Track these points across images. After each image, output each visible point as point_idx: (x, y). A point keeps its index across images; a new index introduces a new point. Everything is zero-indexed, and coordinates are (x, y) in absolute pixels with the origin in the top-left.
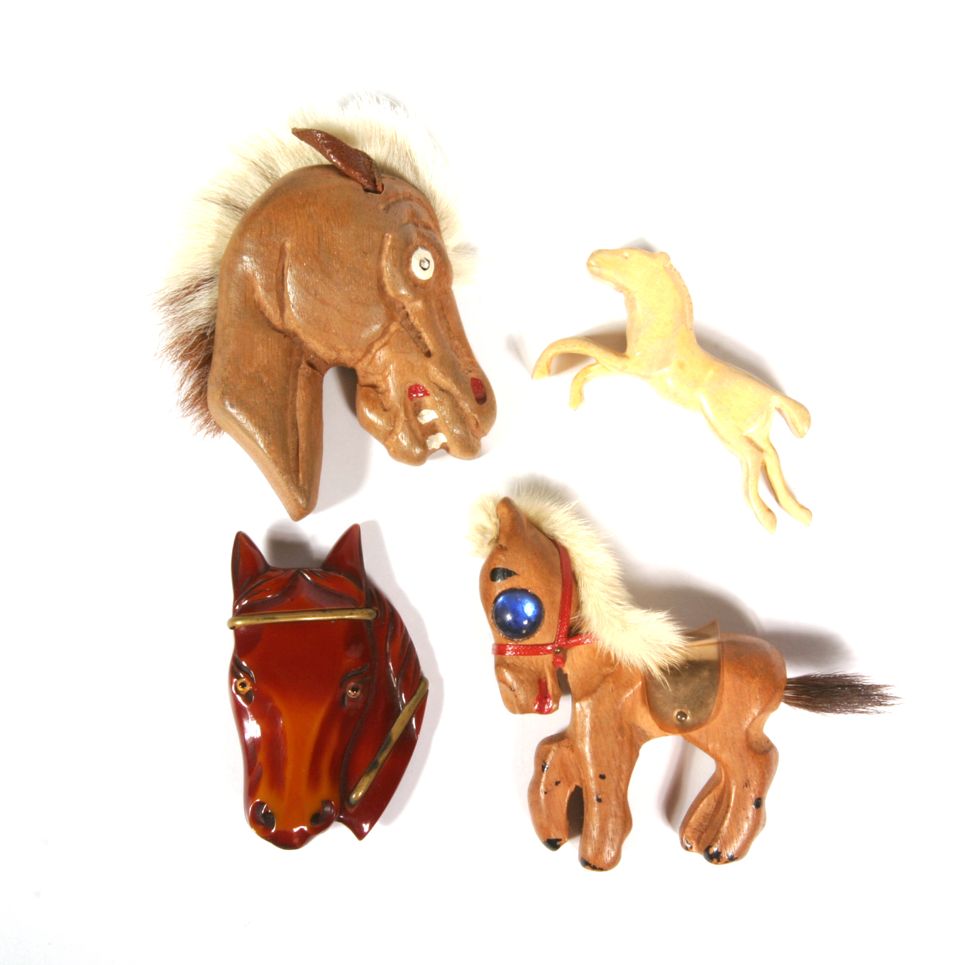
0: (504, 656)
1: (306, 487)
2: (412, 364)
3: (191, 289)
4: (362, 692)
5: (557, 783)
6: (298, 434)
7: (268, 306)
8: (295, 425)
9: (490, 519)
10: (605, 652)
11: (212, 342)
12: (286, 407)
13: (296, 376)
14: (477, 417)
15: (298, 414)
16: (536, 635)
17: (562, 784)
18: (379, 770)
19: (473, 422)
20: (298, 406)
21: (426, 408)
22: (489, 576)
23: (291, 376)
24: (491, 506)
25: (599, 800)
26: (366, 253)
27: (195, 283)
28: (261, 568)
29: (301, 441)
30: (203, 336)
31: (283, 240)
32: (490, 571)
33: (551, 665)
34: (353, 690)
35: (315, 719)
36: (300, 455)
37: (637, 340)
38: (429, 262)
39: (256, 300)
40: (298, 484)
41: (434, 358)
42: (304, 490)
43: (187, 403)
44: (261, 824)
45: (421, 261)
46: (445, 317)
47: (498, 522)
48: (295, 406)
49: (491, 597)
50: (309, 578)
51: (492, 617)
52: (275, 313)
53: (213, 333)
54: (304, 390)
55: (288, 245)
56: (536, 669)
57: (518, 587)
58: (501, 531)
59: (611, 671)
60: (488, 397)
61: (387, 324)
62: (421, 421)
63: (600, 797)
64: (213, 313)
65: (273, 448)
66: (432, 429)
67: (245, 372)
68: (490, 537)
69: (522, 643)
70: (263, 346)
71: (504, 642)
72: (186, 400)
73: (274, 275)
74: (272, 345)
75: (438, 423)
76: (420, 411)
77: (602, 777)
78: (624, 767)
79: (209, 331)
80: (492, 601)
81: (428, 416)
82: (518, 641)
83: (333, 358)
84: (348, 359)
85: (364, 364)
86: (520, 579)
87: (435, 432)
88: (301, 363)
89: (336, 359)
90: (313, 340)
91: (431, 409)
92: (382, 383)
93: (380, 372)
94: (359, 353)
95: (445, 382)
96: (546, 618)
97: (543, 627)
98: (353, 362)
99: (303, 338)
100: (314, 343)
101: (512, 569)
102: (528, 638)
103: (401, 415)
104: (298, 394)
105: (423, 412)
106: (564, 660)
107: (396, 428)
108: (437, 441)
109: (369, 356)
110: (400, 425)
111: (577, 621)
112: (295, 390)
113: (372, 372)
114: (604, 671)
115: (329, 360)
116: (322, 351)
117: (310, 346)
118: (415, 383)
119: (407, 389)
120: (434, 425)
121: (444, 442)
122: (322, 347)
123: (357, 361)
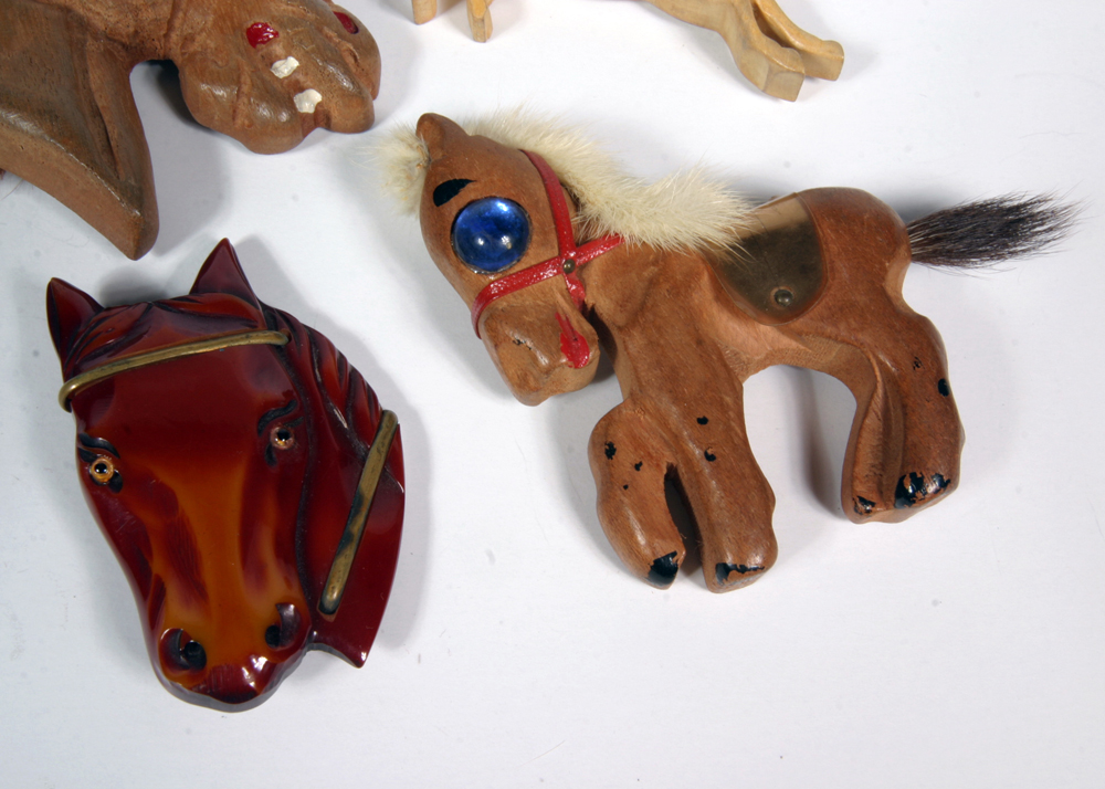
1: (132, 182)
4: (296, 438)
5: (638, 467)
6: (103, 121)
8: (96, 111)
9: (411, 147)
13: (82, 55)
15: (97, 96)
16: (530, 252)
17: (645, 465)
18: (358, 546)
19: (350, 60)
20: (93, 87)
21: (280, 59)
22: (432, 203)
23: (75, 54)
24: (408, 135)
25: (710, 458)
29: (109, 128)
32: (432, 195)
34: (280, 436)
35: (234, 485)
36: (113, 143)
40: (119, 178)
44: (184, 667)
47: (423, 143)
48: (90, 89)
49: (444, 227)
50: (171, 308)
51: (456, 253)
54: (99, 67)
56: (545, 302)
57: (478, 197)
60: (359, 28)
62: (277, 75)
63: (710, 452)
66: (296, 86)
69: (512, 271)
71: (486, 280)
75: (301, 78)
76: (272, 64)
77: (703, 421)
78: (728, 400)
80: (449, 233)
81: (287, 67)
82: (504, 271)
83: (131, 30)
84: (152, 27)
85: (178, 33)
86: (478, 185)
87: (302, 90)
88: (85, 41)
89: (136, 32)
90: (95, 5)
91: (286, 58)
92: (209, 42)
93: (201, 26)
94: (165, 8)
95: (294, 9)
96: (535, 224)
97: (535, 237)
98: (163, 32)
99: (81, 11)
100: (99, 10)
101: (463, 177)
102: (519, 261)
103: (246, 68)
104: (91, 75)
105: (277, 64)
106: (582, 284)
107: (243, 86)
108: (309, 101)
109: (181, 15)
110: (248, 81)
111: (582, 224)
112: (86, 71)
113: (190, 31)
114: (645, 274)
115: (128, 36)
116: (111, 19)
117: (96, 22)
118: (252, 23)
119: (245, 34)
120: (298, 82)
121: (319, 104)
122: (111, 12)
123: (165, 26)
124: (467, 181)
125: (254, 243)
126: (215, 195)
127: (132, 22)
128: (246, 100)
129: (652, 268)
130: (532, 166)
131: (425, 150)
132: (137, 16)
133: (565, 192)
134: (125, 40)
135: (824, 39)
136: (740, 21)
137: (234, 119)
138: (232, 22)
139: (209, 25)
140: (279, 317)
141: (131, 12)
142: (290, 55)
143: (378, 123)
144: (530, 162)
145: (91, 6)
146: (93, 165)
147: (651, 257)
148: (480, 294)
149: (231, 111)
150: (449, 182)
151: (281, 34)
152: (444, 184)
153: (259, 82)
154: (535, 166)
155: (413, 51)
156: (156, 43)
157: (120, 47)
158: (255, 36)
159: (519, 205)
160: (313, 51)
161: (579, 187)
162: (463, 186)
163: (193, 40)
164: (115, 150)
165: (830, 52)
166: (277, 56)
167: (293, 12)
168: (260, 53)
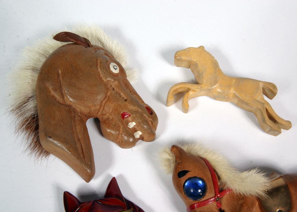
0: (195, 209)
1: (89, 163)
2: (120, 105)
3: (25, 102)
6: (81, 143)
7: (57, 96)
8: (79, 140)
9: (170, 155)
10: (238, 193)
11: (37, 120)
12: (73, 133)
13: (74, 121)
14: (151, 120)
15: (79, 135)
16: (207, 195)
19: (150, 123)
20: (78, 132)
22: (177, 177)
23: (73, 121)
24: (168, 150)
26: (92, 67)
27: (26, 99)
28: (77, 203)
29: (82, 145)
30: (34, 118)
31: (57, 70)
32: (177, 174)
33: (216, 207)
37: (203, 77)
38: (116, 66)
39: (52, 95)
40: (85, 162)
41: (128, 101)
42: (89, 164)
43: (32, 146)
45: (113, 66)
46: (128, 88)
47: (173, 155)
49: (181, 185)
50: (100, 203)
51: (185, 193)
52: (60, 98)
53: (37, 116)
54: (79, 125)
55: (60, 72)
56: (211, 210)
57: (192, 177)
58: (176, 158)
59: (243, 201)
60: (153, 112)
61: (106, 92)
62: (129, 127)
64: (36, 109)
65: (71, 149)
66: (135, 130)
67: (53, 123)
68: (172, 162)
69: (201, 201)
70: (58, 112)
71: (193, 203)
72: (31, 145)
73: (57, 84)
74: (62, 110)
75: (136, 127)
76: (128, 124)
79: (36, 116)
80: (182, 187)
81: (132, 125)
82: (199, 200)
83: (88, 112)
84: (94, 111)
85: (101, 112)
86: (191, 173)
87: (136, 131)
88: (75, 116)
89: (89, 112)
90: (78, 105)
91: (132, 122)
92: (110, 116)
93: (108, 112)
94: (98, 106)
95: (135, 108)
96: (208, 186)
97: (208, 190)
98: (97, 112)
99: (74, 106)
100: (79, 107)
101: (187, 170)
102: (203, 197)
103: (121, 126)
104: (77, 128)
105: (130, 124)
106: (221, 204)
107: (120, 131)
108: (138, 134)
109: (102, 108)
110: (122, 130)
111: (221, 185)
112: (75, 126)
113: (105, 113)
114: (240, 202)
115: (87, 113)
116: (83, 110)
117: (78, 109)
118: (123, 112)
119: (121, 115)
120: (135, 128)
121: (141, 135)
122: (83, 108)
123: (98, 111)
124: (188, 171)
125: (121, 176)
126: (110, 161)
127: (89, 110)
128: (121, 136)
129: (242, 201)
130: (206, 166)
131: (174, 157)
132: (90, 109)
133: (215, 173)
134: (86, 114)
135: (286, 120)
136: (262, 115)
137: (117, 140)
138: (117, 111)
139: (111, 111)
140: (130, 204)
141: (88, 108)
142: (134, 121)
143: (157, 138)
144: (205, 164)
145: (77, 106)
146: (78, 158)
147: (241, 197)
148: (191, 205)
149: (116, 138)
150: (183, 171)
151: (131, 116)
152: (181, 171)
153: (125, 131)
154: (207, 166)
155: (166, 115)
156: (94, 114)
157: (84, 116)
158: (123, 115)
159: (203, 180)
160: (141, 122)
161: (220, 173)
162: (187, 173)
163: (105, 115)
164: (84, 153)
165: (288, 124)
166: (129, 121)
167: (135, 109)
168: (125, 120)
